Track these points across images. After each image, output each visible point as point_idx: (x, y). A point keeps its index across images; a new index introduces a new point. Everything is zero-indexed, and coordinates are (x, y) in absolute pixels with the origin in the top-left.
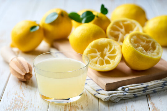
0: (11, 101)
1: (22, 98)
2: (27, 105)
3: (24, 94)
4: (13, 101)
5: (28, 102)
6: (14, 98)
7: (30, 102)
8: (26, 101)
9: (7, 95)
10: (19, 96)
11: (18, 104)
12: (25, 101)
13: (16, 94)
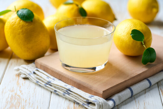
0: (7, 100)
1: (19, 96)
2: (25, 105)
3: (21, 92)
4: (9, 99)
5: (26, 101)
6: (10, 96)
7: (28, 101)
8: (24, 100)
9: (2, 92)
10: (16, 94)
11: (15, 104)
12: (22, 100)
13: (12, 91)
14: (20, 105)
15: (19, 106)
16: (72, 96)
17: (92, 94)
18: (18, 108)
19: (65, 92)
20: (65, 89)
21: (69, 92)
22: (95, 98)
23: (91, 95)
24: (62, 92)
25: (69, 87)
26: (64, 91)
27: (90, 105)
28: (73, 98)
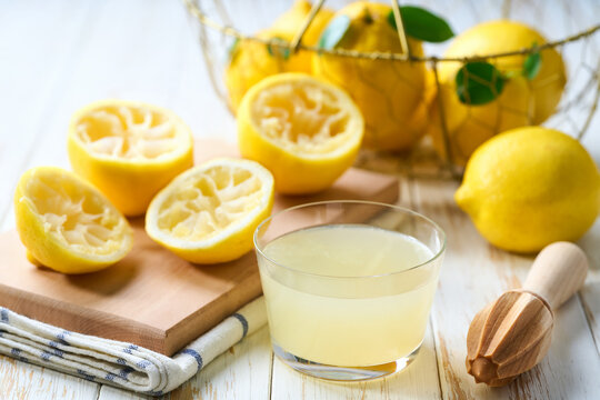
2: (27, 385)
14: (15, 387)
15: (9, 390)
16: (71, 357)
17: (131, 342)
18: (8, 395)
19: (47, 349)
20: (47, 341)
21: (60, 346)
22: (143, 354)
23: (129, 344)
24: (38, 353)
25: (57, 331)
26: (43, 347)
27: (129, 376)
28: (74, 365)
